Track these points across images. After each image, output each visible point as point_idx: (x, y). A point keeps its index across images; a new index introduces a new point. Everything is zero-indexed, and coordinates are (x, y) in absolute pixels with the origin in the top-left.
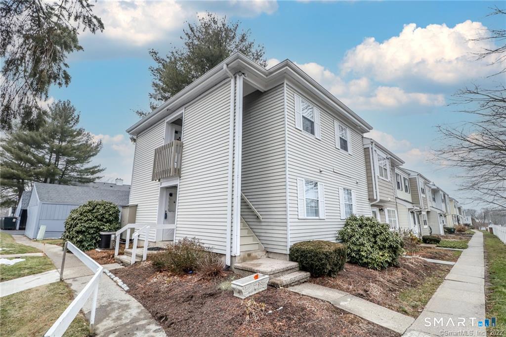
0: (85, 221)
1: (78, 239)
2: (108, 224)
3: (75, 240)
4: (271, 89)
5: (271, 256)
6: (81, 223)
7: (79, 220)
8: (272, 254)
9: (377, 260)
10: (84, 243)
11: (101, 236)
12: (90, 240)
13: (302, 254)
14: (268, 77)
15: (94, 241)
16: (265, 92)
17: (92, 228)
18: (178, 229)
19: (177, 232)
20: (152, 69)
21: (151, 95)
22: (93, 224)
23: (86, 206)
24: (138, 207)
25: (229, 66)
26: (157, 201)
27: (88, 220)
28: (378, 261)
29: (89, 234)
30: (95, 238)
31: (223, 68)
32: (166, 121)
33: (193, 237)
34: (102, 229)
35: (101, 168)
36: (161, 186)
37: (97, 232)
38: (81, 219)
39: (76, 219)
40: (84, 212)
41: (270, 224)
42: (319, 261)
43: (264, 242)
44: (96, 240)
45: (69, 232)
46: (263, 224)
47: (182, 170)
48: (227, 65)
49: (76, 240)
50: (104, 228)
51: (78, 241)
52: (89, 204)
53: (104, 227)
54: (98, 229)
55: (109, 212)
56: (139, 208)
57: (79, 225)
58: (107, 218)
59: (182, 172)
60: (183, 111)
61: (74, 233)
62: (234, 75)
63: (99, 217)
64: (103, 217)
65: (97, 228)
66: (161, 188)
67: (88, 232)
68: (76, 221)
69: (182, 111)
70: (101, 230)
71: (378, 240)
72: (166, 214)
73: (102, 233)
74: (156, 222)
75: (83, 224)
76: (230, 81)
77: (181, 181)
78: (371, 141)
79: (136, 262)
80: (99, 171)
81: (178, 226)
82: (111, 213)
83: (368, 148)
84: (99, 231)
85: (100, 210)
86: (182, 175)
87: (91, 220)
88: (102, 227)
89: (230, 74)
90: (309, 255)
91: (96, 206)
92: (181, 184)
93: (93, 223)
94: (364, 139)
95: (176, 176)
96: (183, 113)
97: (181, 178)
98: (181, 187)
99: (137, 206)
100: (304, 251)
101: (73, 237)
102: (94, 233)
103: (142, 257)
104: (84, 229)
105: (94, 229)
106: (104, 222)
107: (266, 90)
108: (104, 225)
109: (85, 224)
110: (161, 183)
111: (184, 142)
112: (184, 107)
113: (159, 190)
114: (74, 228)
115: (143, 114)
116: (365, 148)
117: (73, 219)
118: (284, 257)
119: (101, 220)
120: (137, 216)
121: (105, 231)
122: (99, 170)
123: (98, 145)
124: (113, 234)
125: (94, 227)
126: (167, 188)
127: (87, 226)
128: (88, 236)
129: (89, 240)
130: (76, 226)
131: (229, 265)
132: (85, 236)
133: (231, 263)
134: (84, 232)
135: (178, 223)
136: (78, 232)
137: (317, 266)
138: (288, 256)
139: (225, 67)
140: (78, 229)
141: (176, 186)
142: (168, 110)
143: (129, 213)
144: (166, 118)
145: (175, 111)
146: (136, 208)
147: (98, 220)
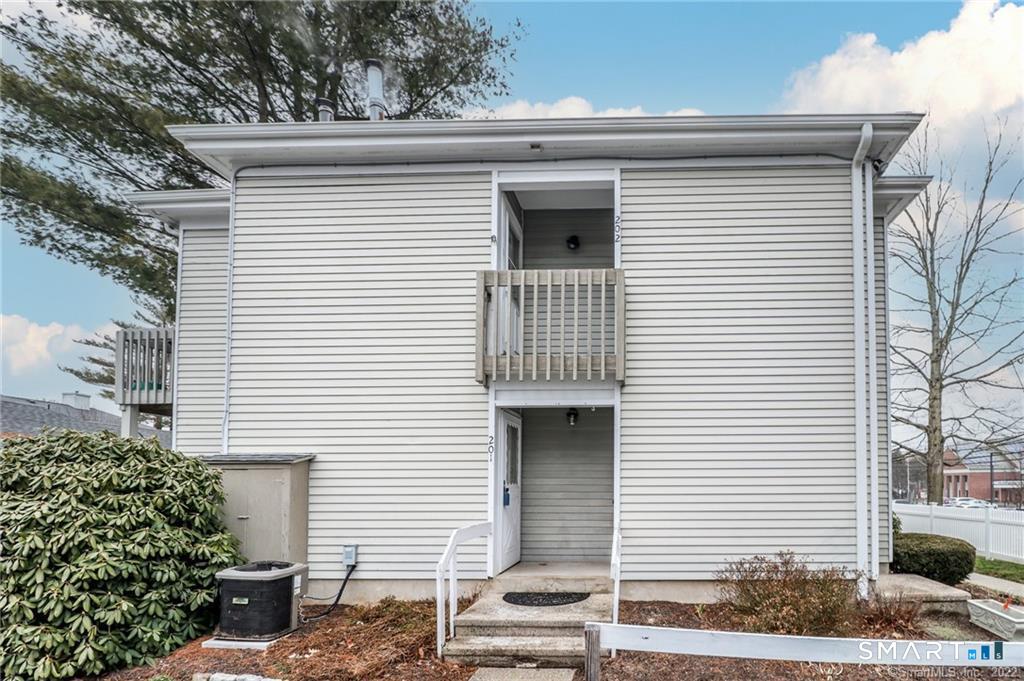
0: (127, 532)
6: (103, 538)
10: (141, 630)
24: (315, 466)
26: (483, 448)
36: (500, 404)
38: (100, 524)
48: (874, 129)
49: (95, 622)
51: (108, 626)
56: (325, 470)
60: (614, 177)
62: (863, 160)
63: (176, 508)
64: (192, 509)
66: (497, 408)
69: (608, 174)
72: (506, 491)
74: (488, 516)
77: (627, 398)
86: (630, 382)
92: (631, 406)
96: (612, 182)
97: (626, 390)
98: (631, 415)
99: (310, 461)
110: (497, 392)
112: (616, 165)
113: (491, 415)
124: (297, 573)
126: (505, 410)
128: (153, 595)
133: (869, 595)
139: (868, 131)
140: (96, 571)
141: (611, 409)
142: (533, 147)
143: (292, 488)
144: (494, 168)
145: (556, 160)
146: (308, 470)
147: (176, 523)
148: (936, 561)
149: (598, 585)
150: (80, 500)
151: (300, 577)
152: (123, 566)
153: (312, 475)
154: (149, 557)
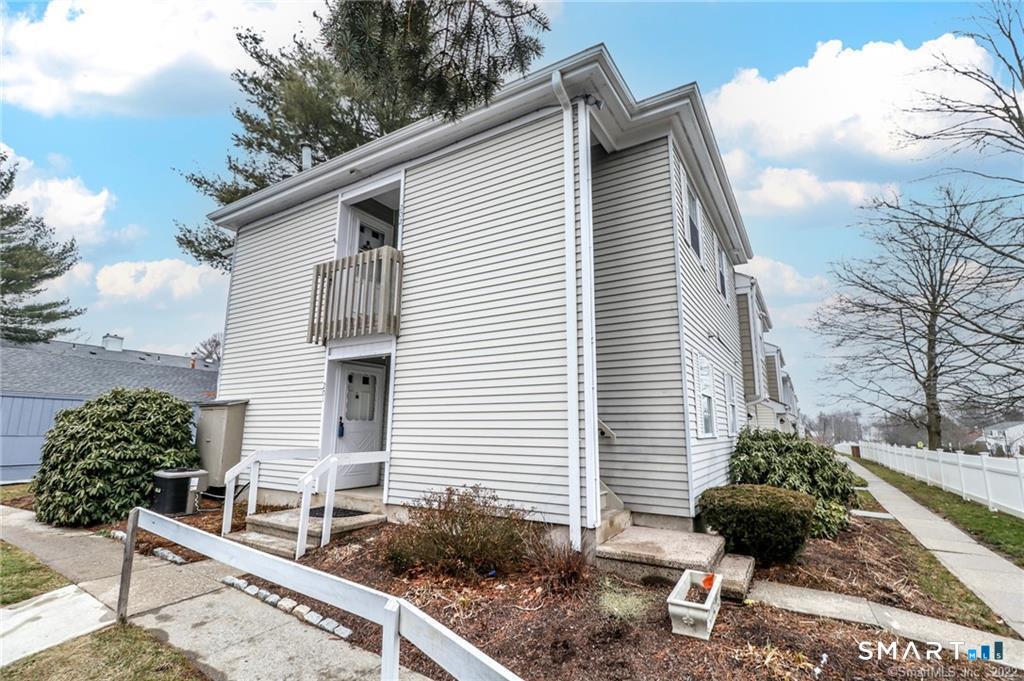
0: (111, 443)
1: (93, 491)
2: (171, 450)
3: (83, 492)
4: (631, 148)
5: (640, 521)
6: (99, 447)
7: (92, 439)
8: (643, 517)
9: (827, 520)
10: (110, 501)
11: (156, 481)
12: (126, 492)
13: (741, 516)
14: (635, 119)
15: (136, 495)
16: (615, 152)
17: (131, 460)
18: (394, 462)
19: (393, 470)
20: (242, 77)
21: (239, 140)
22: (133, 451)
23: (106, 402)
24: (250, 407)
25: (567, 77)
26: (320, 392)
27: (119, 440)
28: (829, 522)
29: (122, 476)
30: (138, 486)
31: (550, 79)
32: (340, 199)
33: (472, 483)
34: (157, 464)
35: (71, 307)
36: (331, 358)
37: (143, 471)
38: (99, 438)
39: (84, 437)
40: (105, 420)
41: (637, 450)
42: (786, 533)
43: (619, 490)
44: (142, 492)
45: (62, 472)
46: (618, 450)
47: (403, 319)
48: (563, 74)
49: (87, 493)
50: (162, 461)
51: (93, 497)
52: (115, 397)
53: (161, 457)
54: (147, 464)
55: (171, 418)
56: (252, 411)
57: (95, 453)
58: (167, 435)
59: (402, 326)
60: (401, 176)
61: (79, 474)
62: (571, 101)
63: (148, 432)
64: (159, 433)
65: (144, 460)
66: (330, 361)
67: (120, 472)
68: (81, 444)
69: (397, 176)
70: (156, 466)
71: (817, 477)
72: (341, 425)
73: (161, 473)
74: (319, 444)
75: (104, 451)
76: (561, 112)
77: (400, 346)
78: (753, 281)
79: (307, 550)
80: (67, 315)
81: (394, 454)
82: (179, 420)
83: (746, 295)
84: (149, 469)
85: (149, 415)
86: (402, 333)
87: (126, 440)
88: (157, 458)
89: (564, 97)
90: (761, 520)
91: (134, 403)
92: (400, 353)
93: (132, 447)
94: (737, 276)
95: (390, 334)
96: (399, 181)
97: (401, 340)
98: (399, 360)
99: (246, 403)
100: (747, 512)
101: (75, 486)
102: (136, 475)
103: (321, 538)
104: (107, 464)
105: (135, 464)
106: (159, 445)
107: (618, 148)
108: (160, 452)
109: (111, 452)
110: (330, 349)
111: (406, 253)
112: (402, 168)
113: (326, 367)
114: (76, 460)
115: (206, 182)
116: (738, 295)
117: (73, 437)
118: (682, 523)
119: (155, 441)
120: (245, 430)
121: (166, 469)
122: (66, 312)
123: (64, 251)
124: (195, 476)
125: (135, 459)
126: (344, 362)
127: (117, 455)
128: (119, 482)
129: (123, 493)
130: (83, 456)
131: (579, 550)
132: (112, 484)
133: (584, 546)
134: (109, 471)
135: (395, 447)
136: (90, 473)
137: (780, 543)
138: (691, 521)
139: (556, 78)
140: (89, 464)
141: (389, 357)
142: (352, 172)
143: (228, 421)
144: (339, 192)
145: (370, 176)
146: (245, 410)
147: (146, 440)
148: (740, 521)
149: (375, 506)
150: (94, 425)
151: (197, 479)
152: (106, 462)
153: (248, 413)
154: (120, 458)
